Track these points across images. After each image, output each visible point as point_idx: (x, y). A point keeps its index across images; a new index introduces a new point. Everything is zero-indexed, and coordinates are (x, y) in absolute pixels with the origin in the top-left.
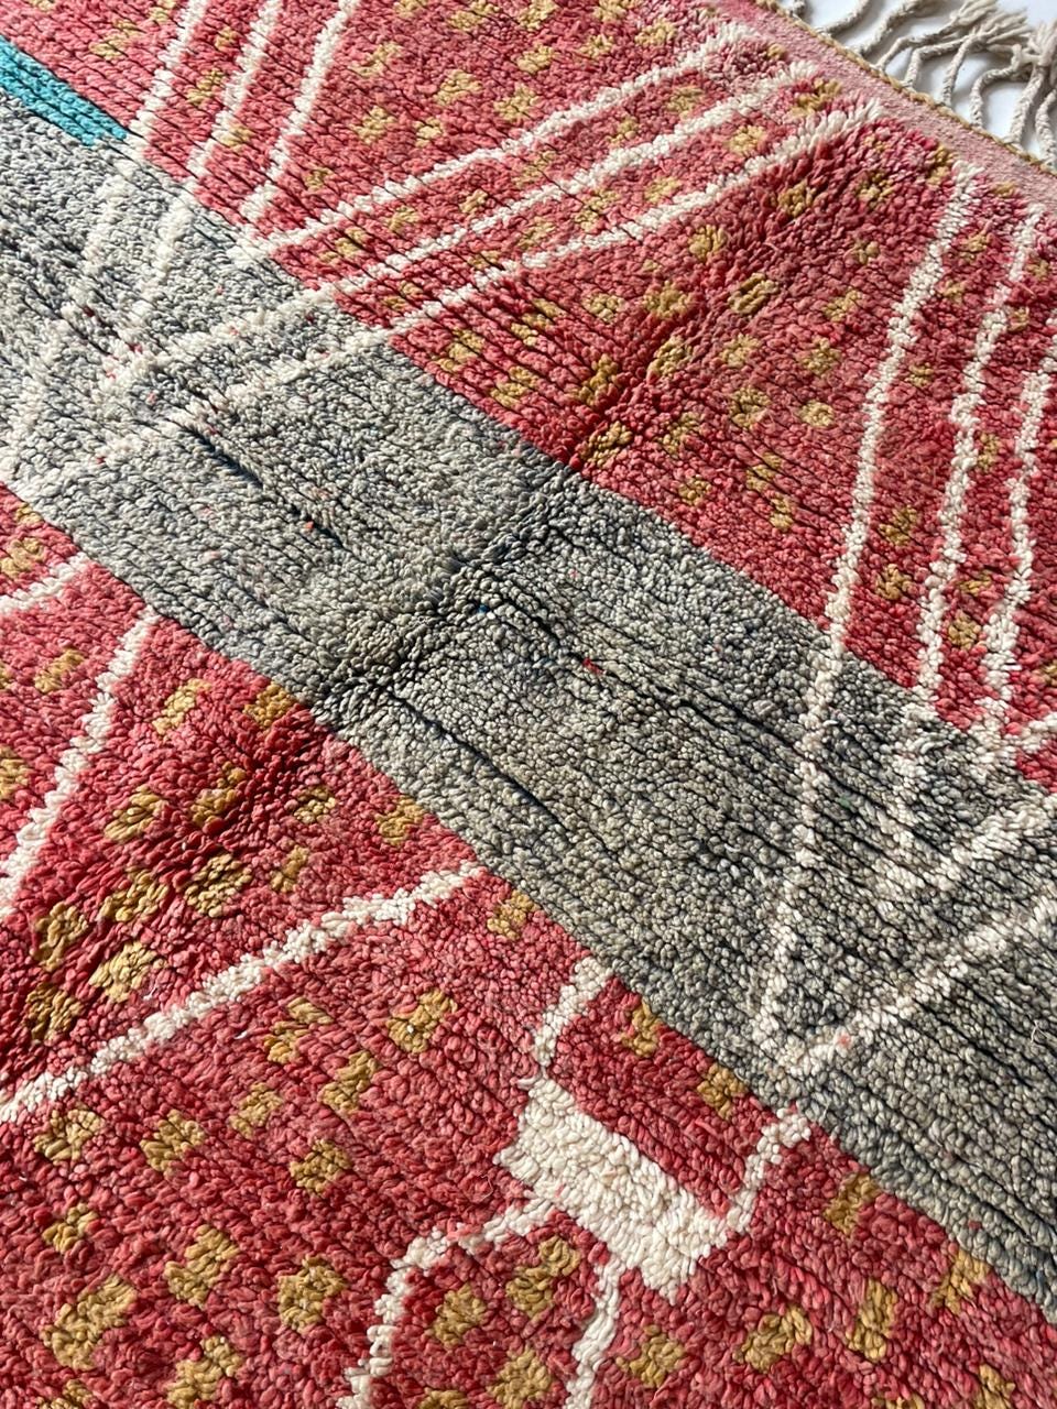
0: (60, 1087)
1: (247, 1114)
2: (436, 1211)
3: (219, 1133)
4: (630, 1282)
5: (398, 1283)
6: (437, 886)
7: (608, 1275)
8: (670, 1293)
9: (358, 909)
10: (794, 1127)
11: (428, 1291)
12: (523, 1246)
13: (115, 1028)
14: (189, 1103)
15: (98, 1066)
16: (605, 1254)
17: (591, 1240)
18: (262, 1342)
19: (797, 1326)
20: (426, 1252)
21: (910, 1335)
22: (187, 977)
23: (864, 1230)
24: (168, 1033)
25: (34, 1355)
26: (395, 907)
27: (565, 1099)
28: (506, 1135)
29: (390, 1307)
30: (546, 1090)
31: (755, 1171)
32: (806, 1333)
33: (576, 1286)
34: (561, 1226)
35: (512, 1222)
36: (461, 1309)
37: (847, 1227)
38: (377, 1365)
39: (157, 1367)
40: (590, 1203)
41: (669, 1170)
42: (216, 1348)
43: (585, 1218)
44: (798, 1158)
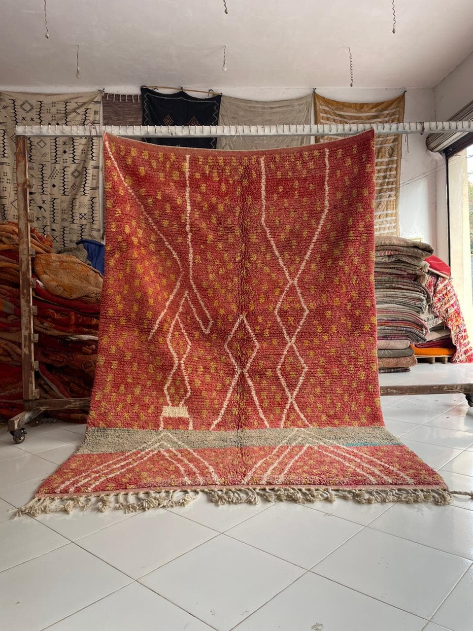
0: (233, 384)
1: (214, 393)
2: (190, 398)
3: (216, 390)
4: (168, 405)
5: (189, 390)
6: (213, 426)
7: (170, 404)
8: (164, 406)
9: (219, 419)
10: (160, 429)
11: (186, 391)
12: (180, 401)
13: (233, 392)
14: (220, 391)
15: (231, 388)
16: (172, 406)
17: (174, 406)
18: (198, 376)
19: (150, 411)
20: (189, 394)
21: (138, 417)
22: (230, 401)
23: (148, 424)
24: (228, 395)
25: (215, 361)
26: (215, 422)
27: (185, 417)
28: (188, 409)
29: (189, 387)
30: (188, 416)
31: (162, 423)
32: (149, 411)
33: (172, 401)
34: (178, 405)
35: (182, 403)
36: (182, 392)
37: (150, 423)
38: (186, 382)
39: (204, 368)
40: (176, 409)
41: (171, 418)
42: (201, 373)
43: (176, 407)
44: (159, 426)
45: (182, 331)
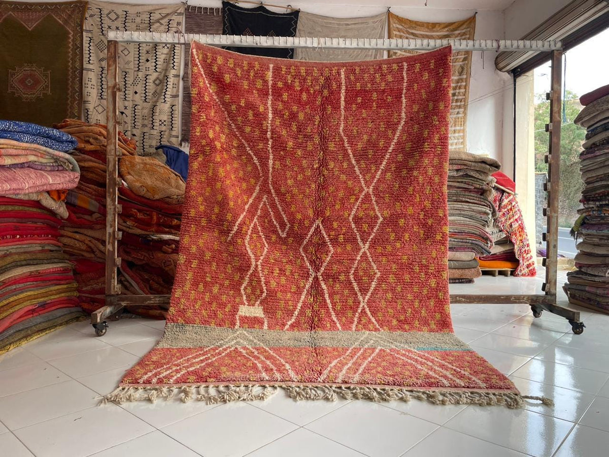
0: (307, 286)
1: (289, 295)
2: (266, 298)
3: (290, 292)
4: (244, 304)
5: (265, 290)
6: (287, 327)
7: (247, 304)
8: (240, 306)
9: (293, 320)
10: (236, 327)
11: (262, 292)
12: (256, 301)
13: (307, 294)
14: (295, 293)
15: (305, 290)
16: (248, 305)
17: (250, 305)
18: (274, 278)
19: (227, 310)
20: (264, 295)
21: (215, 315)
22: (304, 302)
23: (225, 322)
24: (302, 297)
25: (290, 264)
26: (289, 323)
27: (260, 316)
28: (264, 309)
29: (265, 288)
30: (263, 316)
31: (238, 321)
32: (226, 310)
33: (249, 300)
34: (253, 305)
35: (258, 303)
36: (258, 292)
37: (227, 322)
38: (262, 283)
39: (280, 270)
40: (252, 309)
41: (246, 317)
42: (277, 275)
43: (252, 307)
44: (235, 324)
45: (260, 234)
